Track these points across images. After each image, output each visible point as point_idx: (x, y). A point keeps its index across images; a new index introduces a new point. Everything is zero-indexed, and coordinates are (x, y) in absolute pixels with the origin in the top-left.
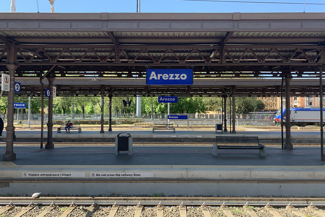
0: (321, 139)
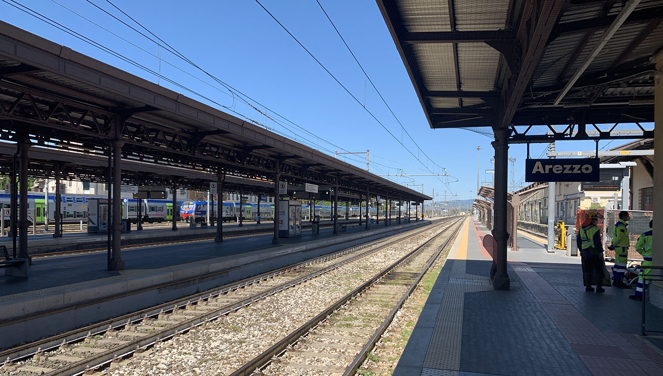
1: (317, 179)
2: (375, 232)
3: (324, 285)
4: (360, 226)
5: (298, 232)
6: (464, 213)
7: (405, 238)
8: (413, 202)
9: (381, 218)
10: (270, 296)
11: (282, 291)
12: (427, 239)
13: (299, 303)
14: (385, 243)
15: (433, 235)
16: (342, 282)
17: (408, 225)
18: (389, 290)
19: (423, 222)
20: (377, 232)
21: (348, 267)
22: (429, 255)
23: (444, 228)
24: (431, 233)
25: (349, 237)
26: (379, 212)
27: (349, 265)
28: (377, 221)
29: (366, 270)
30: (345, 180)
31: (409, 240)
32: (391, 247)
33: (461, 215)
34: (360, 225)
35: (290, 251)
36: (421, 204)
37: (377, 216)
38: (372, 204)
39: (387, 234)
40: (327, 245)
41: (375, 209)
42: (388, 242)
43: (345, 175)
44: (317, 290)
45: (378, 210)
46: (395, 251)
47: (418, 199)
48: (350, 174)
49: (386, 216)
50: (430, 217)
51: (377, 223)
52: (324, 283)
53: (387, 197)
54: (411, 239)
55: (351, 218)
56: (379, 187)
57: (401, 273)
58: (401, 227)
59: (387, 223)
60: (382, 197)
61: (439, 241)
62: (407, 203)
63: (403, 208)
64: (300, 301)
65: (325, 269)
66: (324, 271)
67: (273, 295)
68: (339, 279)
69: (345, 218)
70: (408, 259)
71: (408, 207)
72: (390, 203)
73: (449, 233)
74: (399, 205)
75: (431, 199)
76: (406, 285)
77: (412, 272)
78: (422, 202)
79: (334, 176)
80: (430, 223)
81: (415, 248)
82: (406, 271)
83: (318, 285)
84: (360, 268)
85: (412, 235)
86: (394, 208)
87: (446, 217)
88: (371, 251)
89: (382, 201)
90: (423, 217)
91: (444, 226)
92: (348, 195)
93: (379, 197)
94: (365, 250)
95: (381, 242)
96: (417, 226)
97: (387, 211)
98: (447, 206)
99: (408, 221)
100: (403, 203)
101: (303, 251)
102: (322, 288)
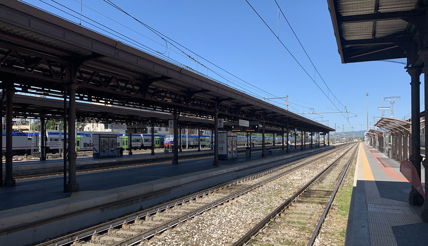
0: (64, 167)
1: (248, 117)
2: (293, 155)
3: (248, 202)
4: (283, 151)
5: (235, 156)
6: (357, 140)
7: (316, 159)
8: (321, 133)
9: (299, 144)
10: (198, 215)
11: (210, 209)
12: (334, 160)
13: (223, 222)
14: (301, 163)
15: (337, 157)
16: (265, 199)
17: (318, 149)
18: (306, 209)
19: (328, 147)
20: (295, 155)
21: (271, 184)
22: (337, 173)
23: (345, 151)
24: (335, 155)
25: (274, 159)
26: (297, 140)
27: (272, 182)
28: (295, 146)
29: (286, 187)
30: (270, 117)
31: (319, 160)
32: (306, 167)
33: (355, 141)
34: (283, 149)
35: (225, 171)
36: (327, 134)
37: (295, 143)
38: (291, 135)
39: (303, 156)
40: (255, 165)
41: (294, 138)
42: (304, 162)
43: (270, 113)
44: (242, 208)
45: (296, 138)
46: (310, 170)
47: (325, 130)
48: (273, 113)
49: (302, 143)
50: (334, 143)
51: (296, 148)
52: (248, 201)
53: (303, 129)
54: (321, 160)
55: (277, 145)
56: (296, 122)
57: (316, 190)
58: (313, 151)
59: (303, 148)
60: (299, 130)
61: (343, 162)
62: (317, 134)
63: (314, 137)
64: (224, 220)
65: (251, 187)
66: (251, 188)
67: (200, 214)
68: (262, 197)
69: (272, 145)
70: (320, 177)
71: (318, 136)
72: (305, 134)
73: (349, 155)
74: (311, 135)
75: (334, 130)
76: (321, 203)
77: (325, 189)
78: (328, 133)
79: (261, 114)
80: (334, 147)
81: (325, 167)
82: (320, 189)
83: (243, 202)
84: (281, 185)
85: (322, 157)
86: (307, 137)
87: (345, 143)
88: (290, 170)
89: (298, 132)
90: (328, 143)
91: (344, 150)
92: (273, 128)
93: (296, 130)
94: (285, 170)
95: (298, 163)
96: (325, 150)
97: (302, 140)
98: (345, 135)
99: (318, 146)
100: (314, 134)
101: (236, 171)
102: (247, 205)
